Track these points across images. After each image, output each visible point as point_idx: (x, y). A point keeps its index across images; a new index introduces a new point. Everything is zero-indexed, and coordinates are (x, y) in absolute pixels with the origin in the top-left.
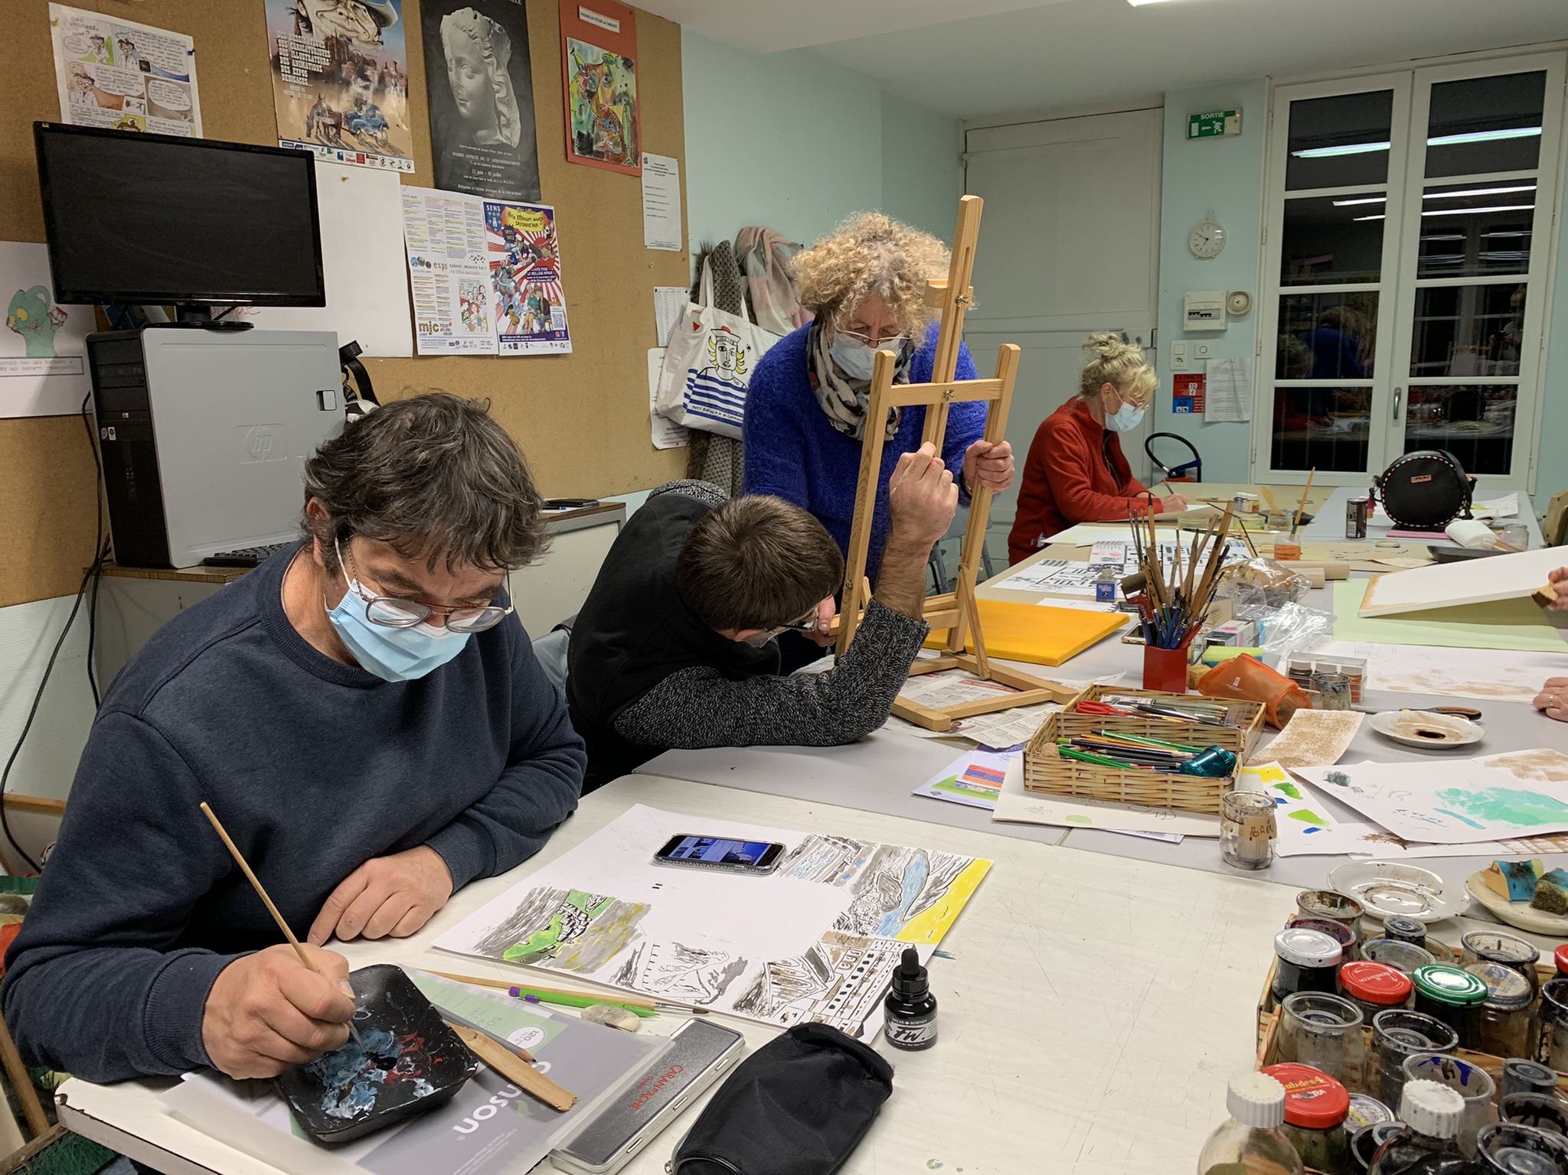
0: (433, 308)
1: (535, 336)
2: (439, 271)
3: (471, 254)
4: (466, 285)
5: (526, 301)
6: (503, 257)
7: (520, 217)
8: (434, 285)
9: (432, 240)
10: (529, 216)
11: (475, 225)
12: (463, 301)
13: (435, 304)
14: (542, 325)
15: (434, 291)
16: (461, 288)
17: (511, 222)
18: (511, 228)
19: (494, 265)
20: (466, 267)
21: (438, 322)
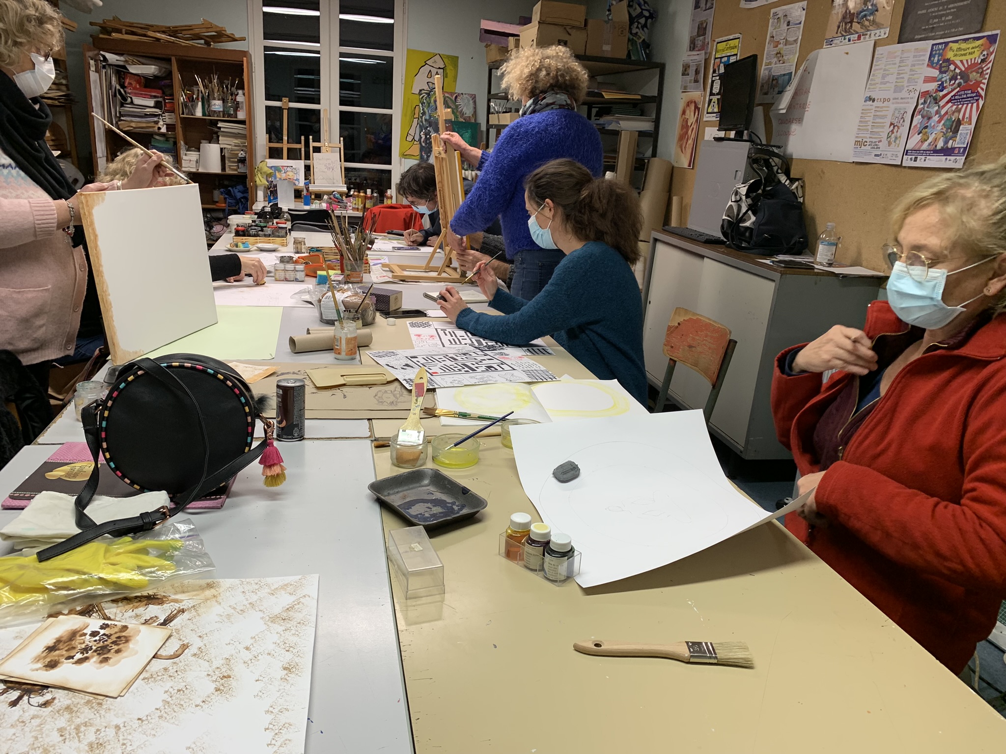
0: (868, 130)
1: (936, 152)
2: (880, 104)
3: (908, 88)
4: (897, 112)
5: (943, 122)
6: (932, 86)
7: (960, 49)
8: (872, 115)
9: (882, 83)
10: (968, 46)
11: (919, 64)
12: (891, 124)
13: (869, 128)
15: (871, 119)
16: (893, 115)
17: (950, 55)
18: (948, 60)
19: (925, 94)
20: (902, 98)
21: (868, 140)
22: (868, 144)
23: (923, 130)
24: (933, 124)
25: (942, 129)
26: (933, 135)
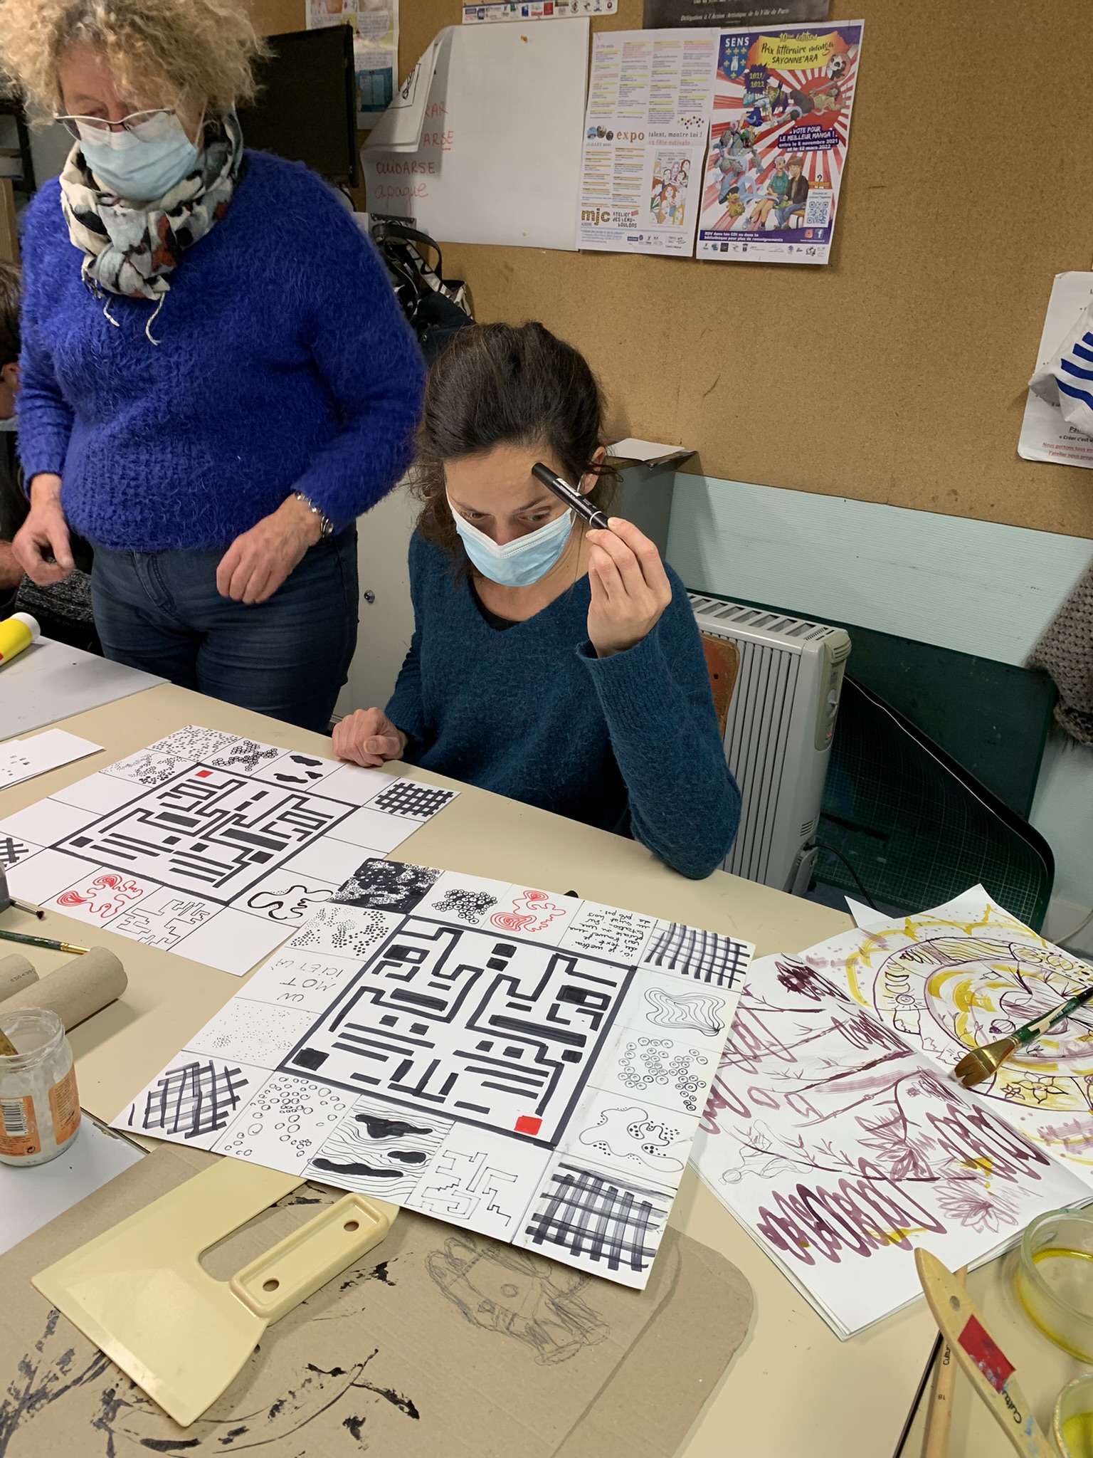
0: (606, 192)
1: (765, 235)
2: (625, 143)
3: (682, 116)
4: (664, 160)
5: (768, 182)
6: (736, 116)
7: (785, 49)
8: (612, 163)
9: (622, 103)
10: (802, 44)
11: (697, 72)
12: (656, 182)
13: (610, 187)
14: (784, 218)
15: (611, 171)
16: (657, 164)
17: (764, 59)
18: (762, 69)
19: (721, 129)
20: (670, 135)
21: (611, 210)
22: (612, 217)
23: (729, 194)
24: (747, 185)
25: (769, 194)
26: (753, 205)
